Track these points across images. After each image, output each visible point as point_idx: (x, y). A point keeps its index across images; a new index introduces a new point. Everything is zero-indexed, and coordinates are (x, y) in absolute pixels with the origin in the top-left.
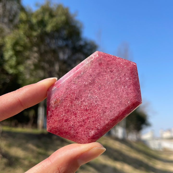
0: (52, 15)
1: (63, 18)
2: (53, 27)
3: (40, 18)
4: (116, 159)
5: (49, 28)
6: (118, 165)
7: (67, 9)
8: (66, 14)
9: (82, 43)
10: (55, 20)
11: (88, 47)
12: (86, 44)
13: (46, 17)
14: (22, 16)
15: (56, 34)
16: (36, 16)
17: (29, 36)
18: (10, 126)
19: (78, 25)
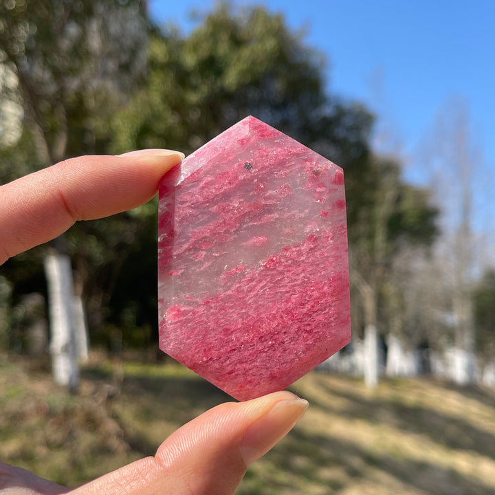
0: (237, 41)
1: (270, 44)
2: (243, 73)
3: (204, 51)
4: (454, 445)
5: (231, 79)
6: (463, 462)
7: (279, 18)
8: (278, 32)
9: (328, 111)
10: (246, 53)
11: (348, 121)
12: (341, 113)
13: (223, 48)
14: (157, 50)
15: (253, 94)
16: (195, 47)
17: (178, 107)
18: (145, 361)
19: (314, 60)
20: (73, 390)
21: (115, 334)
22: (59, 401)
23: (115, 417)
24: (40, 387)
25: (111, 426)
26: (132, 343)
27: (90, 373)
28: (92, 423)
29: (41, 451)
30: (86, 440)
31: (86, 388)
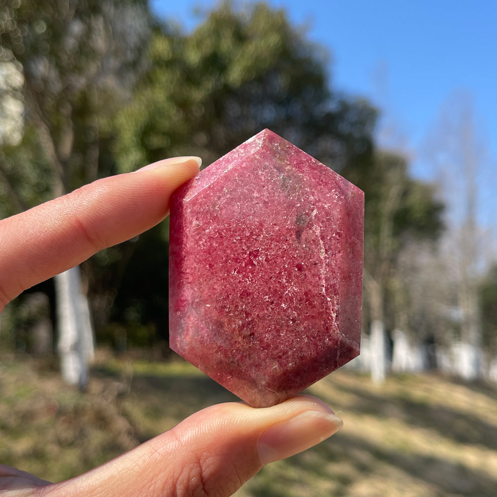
0: (241, 37)
1: (274, 40)
2: (248, 70)
3: (207, 48)
4: (462, 439)
5: (235, 75)
6: (471, 457)
7: (281, 14)
8: (281, 27)
9: (331, 106)
10: (251, 48)
11: (352, 117)
12: (345, 107)
13: (226, 44)
14: (161, 47)
15: (255, 90)
16: (199, 44)
17: (183, 105)
19: (318, 56)
20: (82, 389)
21: (119, 332)
22: (69, 399)
23: (125, 415)
24: (49, 386)
25: (121, 424)
26: (136, 342)
27: (97, 372)
28: (102, 421)
29: (52, 449)
30: (96, 438)
31: (96, 386)
